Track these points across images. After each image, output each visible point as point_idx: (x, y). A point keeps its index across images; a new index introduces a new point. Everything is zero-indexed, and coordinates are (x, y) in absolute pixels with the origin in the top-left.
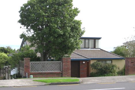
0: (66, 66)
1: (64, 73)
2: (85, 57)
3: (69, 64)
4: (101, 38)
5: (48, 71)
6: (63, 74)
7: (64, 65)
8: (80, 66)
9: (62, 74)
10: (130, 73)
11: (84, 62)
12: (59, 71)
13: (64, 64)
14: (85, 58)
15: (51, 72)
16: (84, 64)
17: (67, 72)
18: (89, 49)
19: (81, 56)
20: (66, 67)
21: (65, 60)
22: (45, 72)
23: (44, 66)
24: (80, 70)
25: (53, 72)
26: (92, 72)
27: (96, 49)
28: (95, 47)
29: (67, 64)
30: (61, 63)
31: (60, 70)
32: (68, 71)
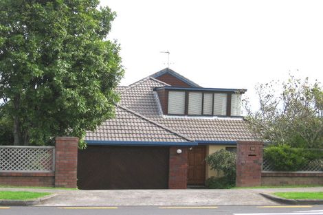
0: (65, 159)
1: (57, 175)
2: (184, 138)
3: (72, 153)
4: (246, 90)
5: (19, 171)
6: (56, 178)
7: (60, 156)
8: (171, 160)
9: (54, 177)
10: (244, 183)
11: (179, 151)
12: (46, 171)
13: (58, 153)
14: (183, 141)
15: (26, 171)
16: (179, 154)
17: (67, 175)
18: (214, 118)
19: (175, 134)
20: (66, 162)
21: (64, 144)
22: (10, 171)
23: (8, 156)
24: (170, 170)
25: (30, 173)
26: (212, 177)
27: (232, 119)
28: (228, 114)
29: (68, 153)
30: (54, 150)
31: (51, 169)
32: (70, 172)
